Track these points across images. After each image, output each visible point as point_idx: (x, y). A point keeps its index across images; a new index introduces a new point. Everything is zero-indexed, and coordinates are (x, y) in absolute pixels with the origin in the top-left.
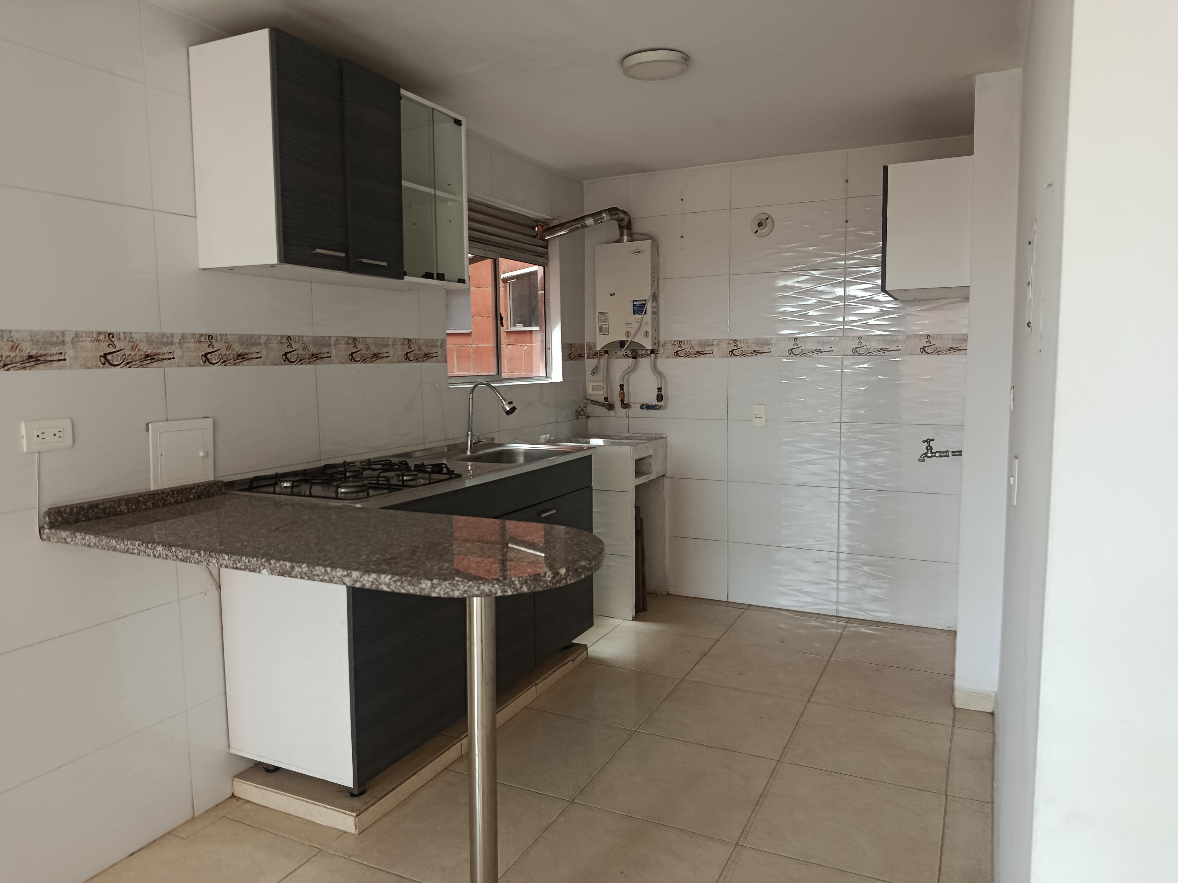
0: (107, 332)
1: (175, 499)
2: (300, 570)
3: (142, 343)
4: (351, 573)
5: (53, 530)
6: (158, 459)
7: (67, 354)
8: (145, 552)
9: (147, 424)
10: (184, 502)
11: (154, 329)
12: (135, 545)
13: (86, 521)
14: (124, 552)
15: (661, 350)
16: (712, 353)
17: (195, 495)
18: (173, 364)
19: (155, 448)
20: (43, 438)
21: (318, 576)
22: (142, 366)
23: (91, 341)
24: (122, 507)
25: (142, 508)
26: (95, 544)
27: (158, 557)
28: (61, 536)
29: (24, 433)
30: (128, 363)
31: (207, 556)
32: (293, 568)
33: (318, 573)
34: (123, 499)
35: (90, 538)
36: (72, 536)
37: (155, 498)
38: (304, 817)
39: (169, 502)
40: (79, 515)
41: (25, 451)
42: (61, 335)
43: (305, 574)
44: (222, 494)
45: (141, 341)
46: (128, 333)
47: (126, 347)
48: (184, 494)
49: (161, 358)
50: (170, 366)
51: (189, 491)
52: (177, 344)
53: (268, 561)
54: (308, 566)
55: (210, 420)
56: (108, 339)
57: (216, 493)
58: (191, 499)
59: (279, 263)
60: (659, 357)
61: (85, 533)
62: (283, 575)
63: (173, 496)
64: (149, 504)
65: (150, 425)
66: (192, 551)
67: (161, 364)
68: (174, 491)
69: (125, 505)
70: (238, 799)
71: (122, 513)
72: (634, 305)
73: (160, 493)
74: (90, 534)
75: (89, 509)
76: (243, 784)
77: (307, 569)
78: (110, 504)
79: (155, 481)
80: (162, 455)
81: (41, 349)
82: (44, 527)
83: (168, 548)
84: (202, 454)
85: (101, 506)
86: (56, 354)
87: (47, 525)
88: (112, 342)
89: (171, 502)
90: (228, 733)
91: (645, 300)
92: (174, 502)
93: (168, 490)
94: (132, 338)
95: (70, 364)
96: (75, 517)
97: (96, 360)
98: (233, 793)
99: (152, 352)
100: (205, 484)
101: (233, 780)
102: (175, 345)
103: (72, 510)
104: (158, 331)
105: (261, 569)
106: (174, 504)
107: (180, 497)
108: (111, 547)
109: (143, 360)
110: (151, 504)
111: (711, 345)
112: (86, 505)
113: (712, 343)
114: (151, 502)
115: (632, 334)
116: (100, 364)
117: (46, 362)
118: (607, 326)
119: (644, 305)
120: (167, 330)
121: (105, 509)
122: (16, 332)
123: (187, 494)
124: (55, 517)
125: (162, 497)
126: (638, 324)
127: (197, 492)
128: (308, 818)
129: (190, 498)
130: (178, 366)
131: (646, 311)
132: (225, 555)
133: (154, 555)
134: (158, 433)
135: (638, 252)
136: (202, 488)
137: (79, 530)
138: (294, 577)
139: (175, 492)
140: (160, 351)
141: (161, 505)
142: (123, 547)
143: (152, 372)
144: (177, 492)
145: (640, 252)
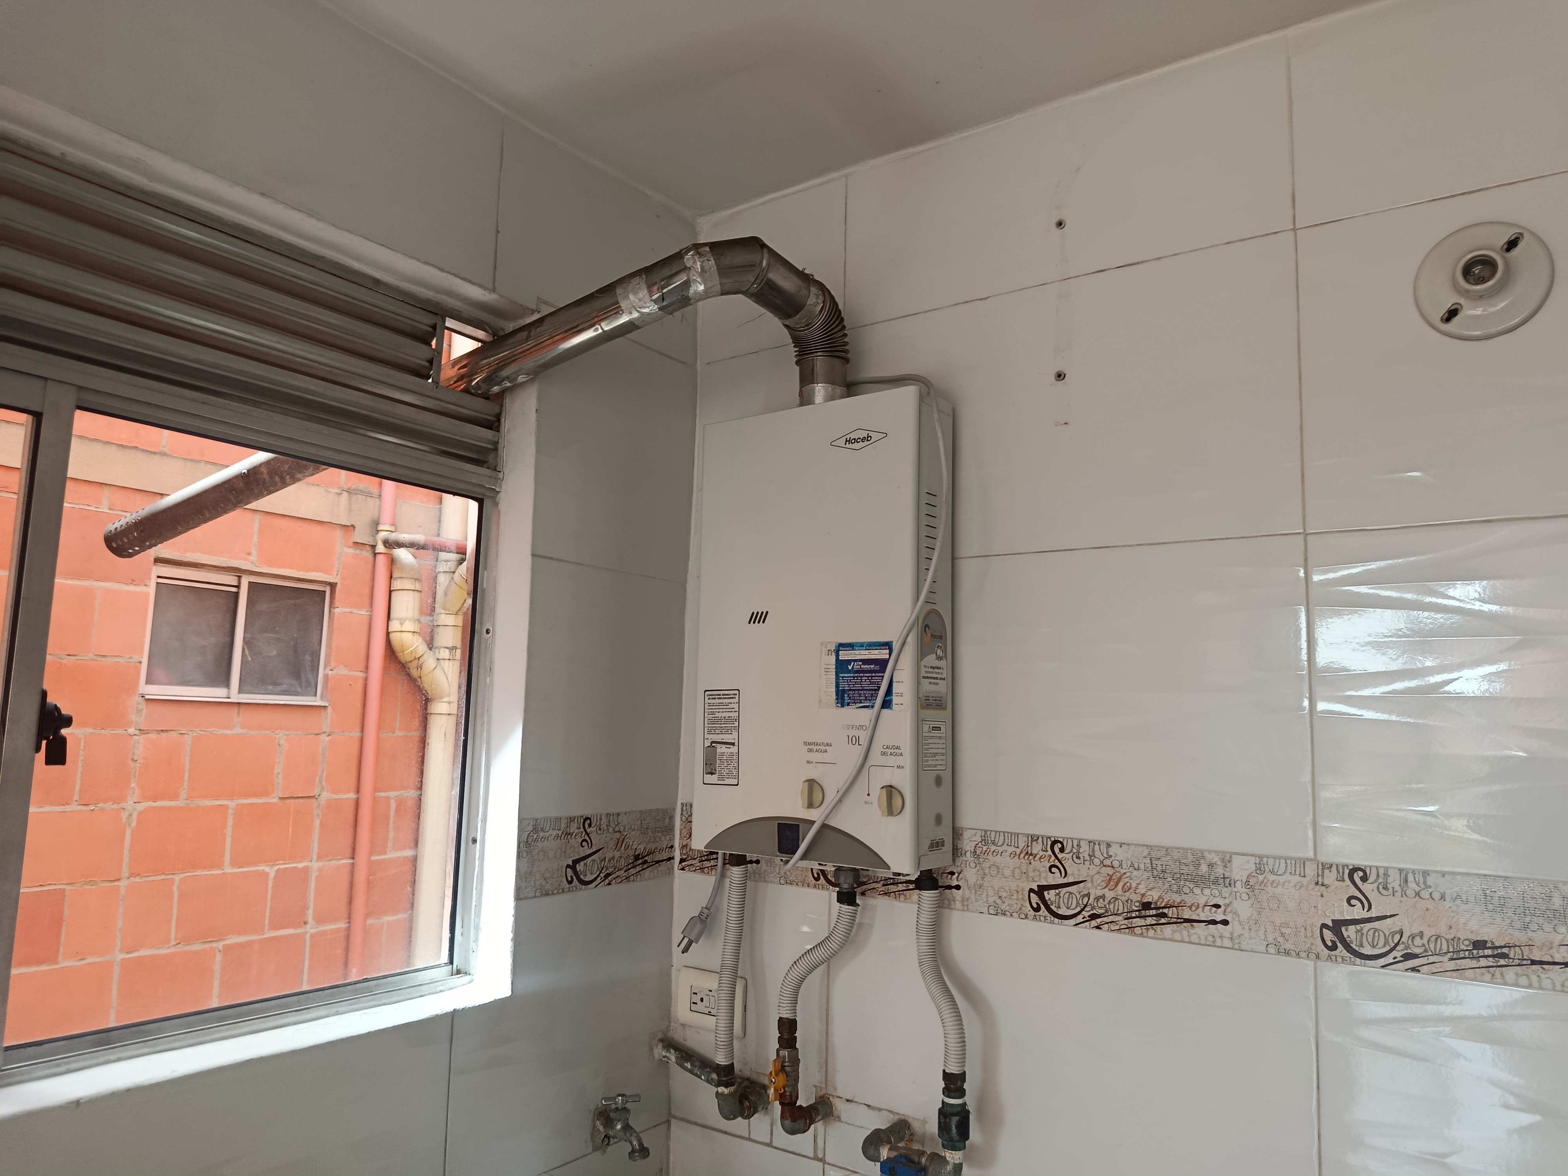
15: (970, 875)
16: (1225, 923)
60: (958, 905)
72: (841, 666)
91: (888, 645)
111: (1216, 882)
113: (1220, 871)
115: (831, 796)
118: (734, 749)
119: (882, 664)
126: (858, 752)
131: (889, 692)
135: (863, 440)
145: (868, 438)
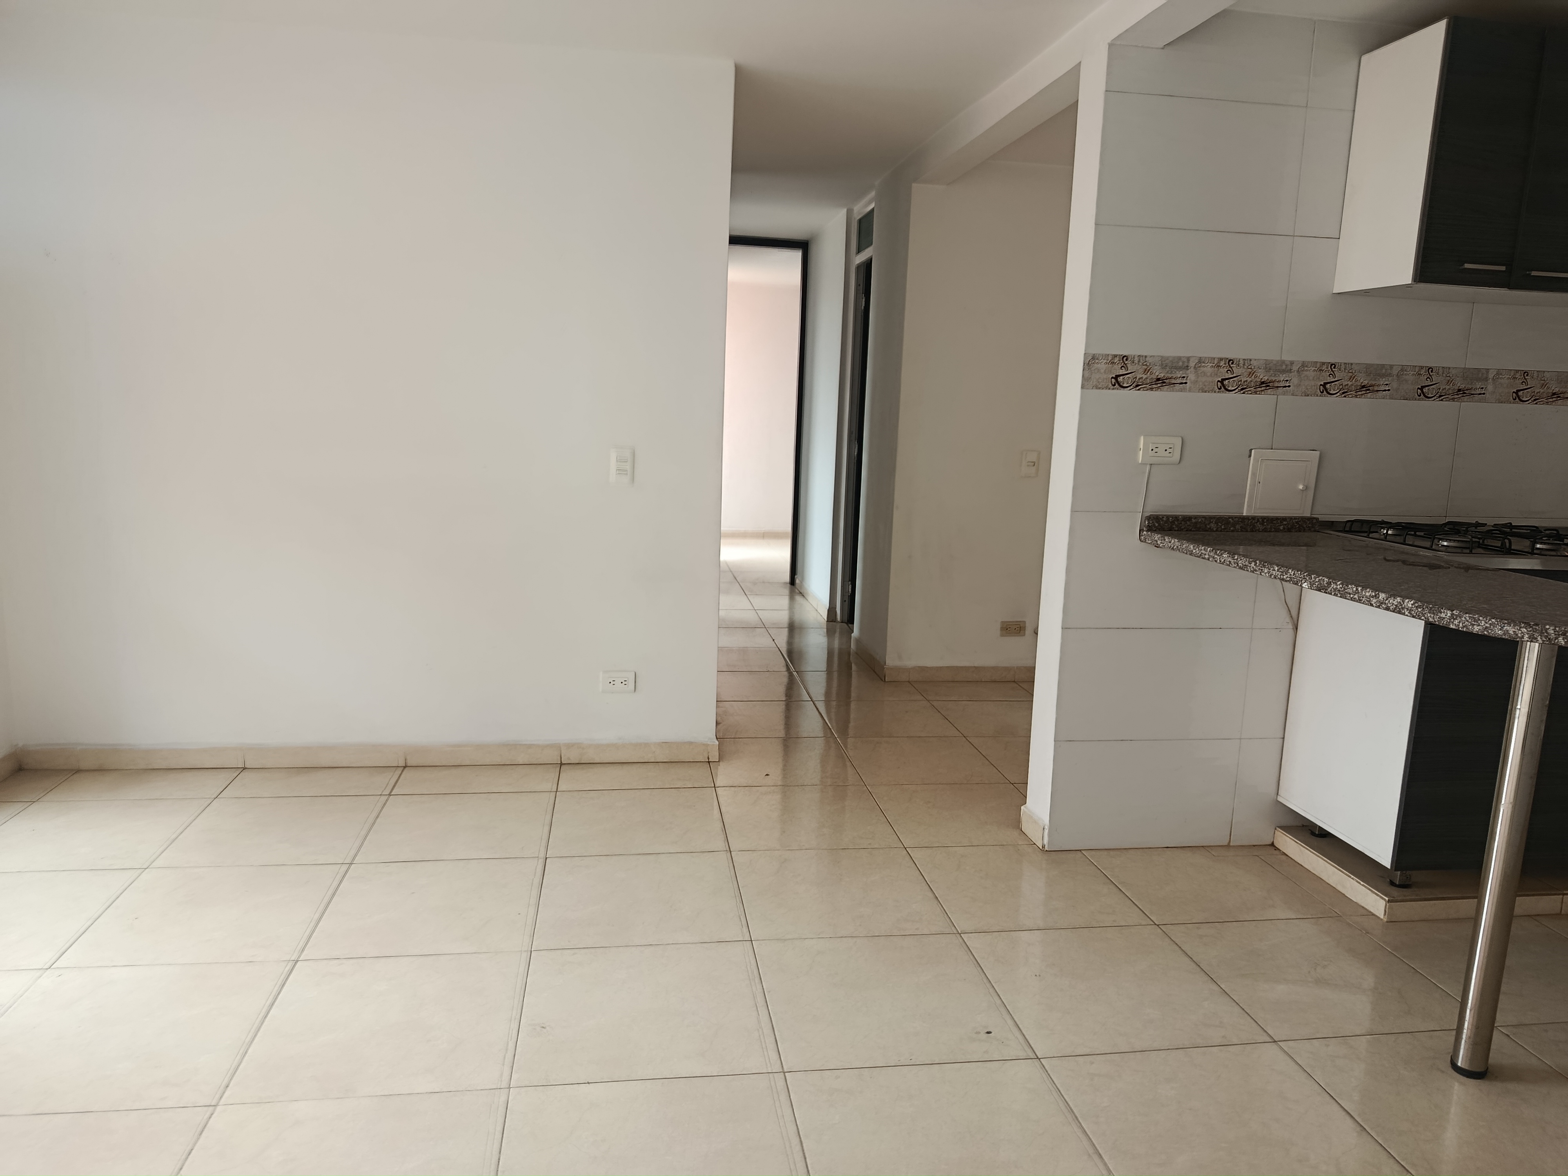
0: (1227, 359)
1: (1264, 527)
2: (1335, 586)
3: (1260, 370)
4: (1378, 594)
5: (1149, 533)
6: (1255, 485)
7: (1189, 378)
8: (1214, 558)
9: (1251, 450)
10: (1273, 531)
11: (1274, 356)
12: (1207, 551)
13: (1178, 530)
14: (1198, 557)
17: (1286, 527)
18: (1287, 392)
19: (1254, 474)
20: (1156, 452)
21: (1350, 594)
22: (1256, 393)
23: (1212, 366)
24: (1212, 525)
25: (1230, 529)
26: (1177, 547)
27: (1223, 563)
28: (1155, 538)
29: (1142, 447)
30: (1242, 389)
31: (1261, 565)
32: (1329, 584)
33: (1350, 591)
34: (1214, 518)
35: (1175, 541)
36: (1162, 539)
37: (1245, 522)
38: (1334, 886)
39: (1258, 529)
40: (1173, 525)
41: (1140, 462)
42: (1186, 361)
43: (1339, 590)
44: (1315, 531)
45: (1259, 367)
46: (1247, 360)
47: (1243, 373)
48: (1274, 523)
49: (1276, 385)
50: (1284, 395)
51: (1280, 521)
52: (1295, 372)
53: (1309, 575)
54: (1342, 584)
55: (1318, 453)
56: (1227, 365)
57: (1308, 529)
58: (1281, 530)
59: (1413, 283)
61: (1172, 538)
62: (1320, 590)
63: (1262, 524)
64: (1238, 527)
65: (1253, 451)
66: (1251, 560)
67: (1275, 392)
68: (1265, 518)
69: (1215, 523)
70: (1277, 849)
71: (1211, 530)
73: (1250, 518)
74: (1175, 539)
75: (1182, 521)
76: (1284, 836)
77: (1341, 586)
78: (1202, 520)
79: (1248, 506)
80: (1259, 483)
81: (1167, 372)
82: (1143, 529)
83: (1232, 555)
84: (1301, 487)
85: (1193, 520)
86: (1180, 378)
87: (1146, 527)
88: (1231, 368)
89: (1259, 529)
90: (1279, 780)
92: (1263, 530)
93: (1259, 517)
94: (1251, 365)
95: (1190, 387)
96: (1169, 526)
97: (1213, 384)
98: (1273, 842)
99: (1268, 379)
100: (1298, 518)
101: (1276, 829)
102: (1293, 374)
103: (1169, 519)
104: (1278, 358)
105: (1303, 582)
106: (1262, 531)
107: (1269, 527)
108: (1189, 551)
109: (1257, 387)
110: (1239, 528)
112: (1180, 517)
114: (1240, 525)
116: (1216, 388)
117: (1171, 384)
120: (1287, 357)
121: (1196, 523)
122: (1151, 357)
123: (1277, 525)
124: (1153, 522)
125: (1251, 522)
127: (1288, 524)
128: (1339, 888)
129: (1279, 529)
130: (1293, 395)
132: (1276, 567)
133: (1220, 561)
134: (1260, 459)
136: (1294, 521)
137: (1168, 535)
138: (1329, 594)
139: (1265, 520)
140: (1276, 378)
141: (1249, 530)
142: (1198, 552)
143: (1265, 399)
144: (1267, 521)
